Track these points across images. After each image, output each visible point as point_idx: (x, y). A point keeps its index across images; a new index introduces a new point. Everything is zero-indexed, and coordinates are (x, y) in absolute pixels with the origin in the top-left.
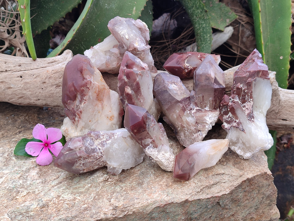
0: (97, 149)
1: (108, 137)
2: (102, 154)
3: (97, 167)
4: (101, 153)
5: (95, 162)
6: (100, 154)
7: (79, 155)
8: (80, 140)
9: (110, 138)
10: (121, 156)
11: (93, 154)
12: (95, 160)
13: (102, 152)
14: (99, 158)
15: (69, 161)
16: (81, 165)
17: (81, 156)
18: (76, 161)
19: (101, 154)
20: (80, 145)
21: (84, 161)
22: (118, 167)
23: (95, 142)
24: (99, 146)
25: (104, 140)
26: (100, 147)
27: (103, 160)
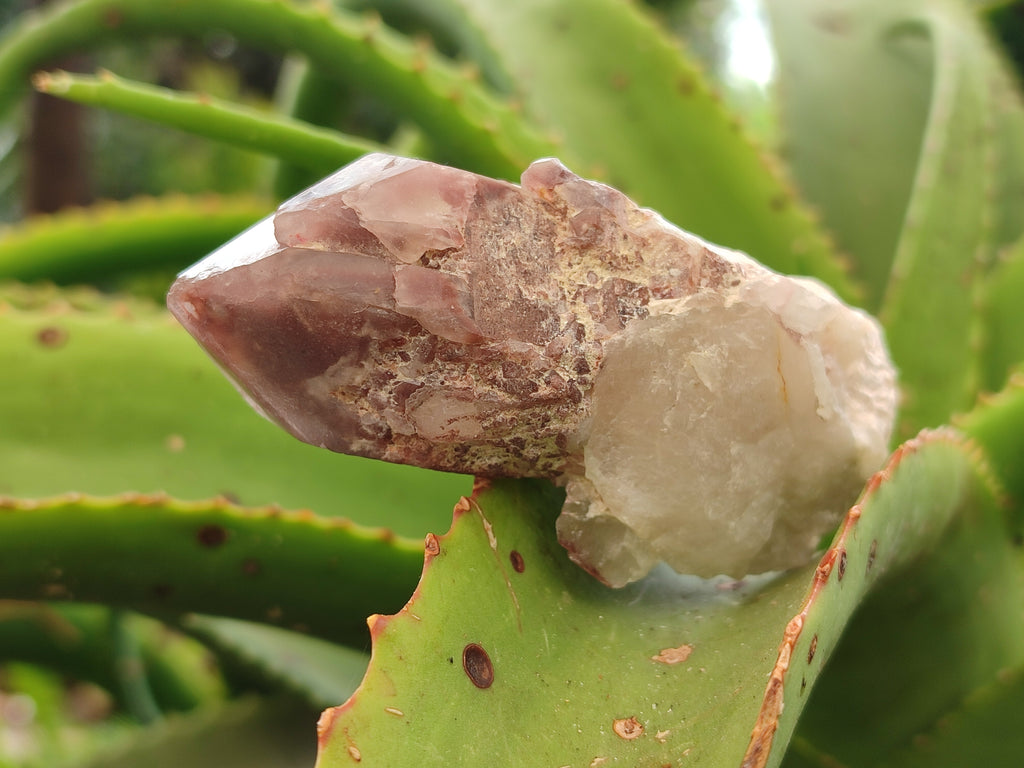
0: (557, 319)
1: (675, 272)
2: (584, 382)
3: (494, 461)
4: (582, 368)
5: (500, 417)
6: (567, 374)
7: (404, 302)
8: (461, 194)
9: (689, 282)
10: (705, 455)
11: (515, 346)
12: (509, 400)
13: (592, 362)
14: (546, 402)
15: (301, 318)
16: (383, 395)
17: (423, 320)
18: (364, 343)
19: (575, 376)
20: (445, 227)
21: (425, 368)
22: (642, 531)
23: (563, 264)
24: (581, 308)
25: (631, 278)
26: (585, 320)
27: (568, 426)
